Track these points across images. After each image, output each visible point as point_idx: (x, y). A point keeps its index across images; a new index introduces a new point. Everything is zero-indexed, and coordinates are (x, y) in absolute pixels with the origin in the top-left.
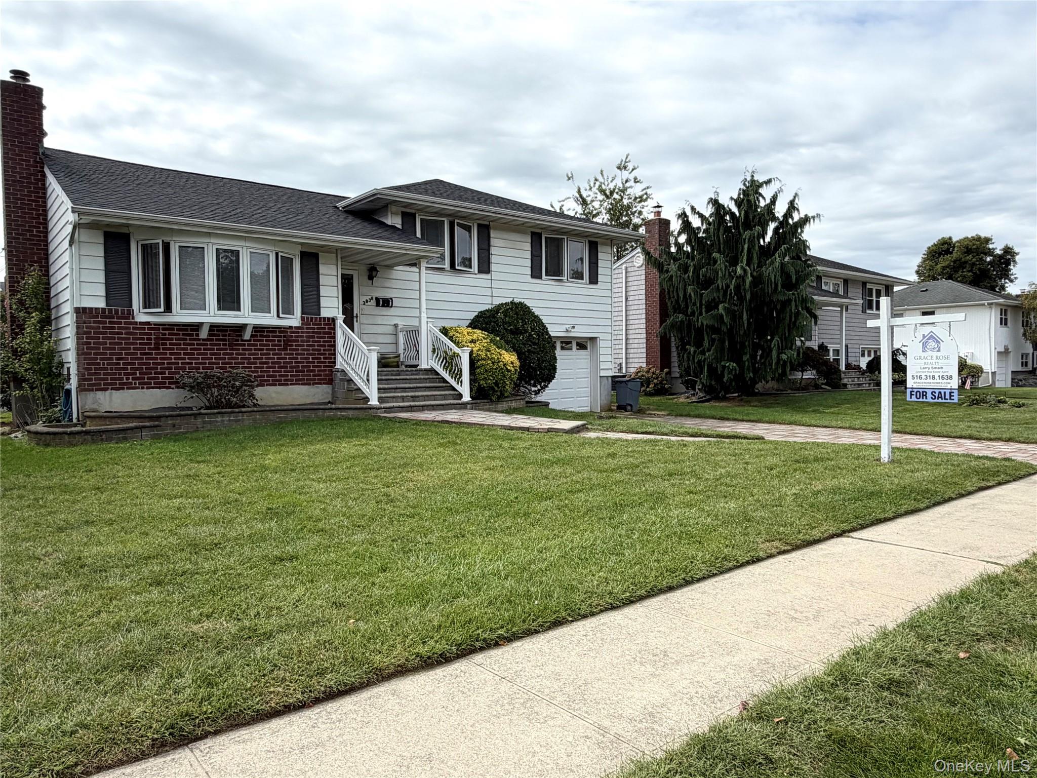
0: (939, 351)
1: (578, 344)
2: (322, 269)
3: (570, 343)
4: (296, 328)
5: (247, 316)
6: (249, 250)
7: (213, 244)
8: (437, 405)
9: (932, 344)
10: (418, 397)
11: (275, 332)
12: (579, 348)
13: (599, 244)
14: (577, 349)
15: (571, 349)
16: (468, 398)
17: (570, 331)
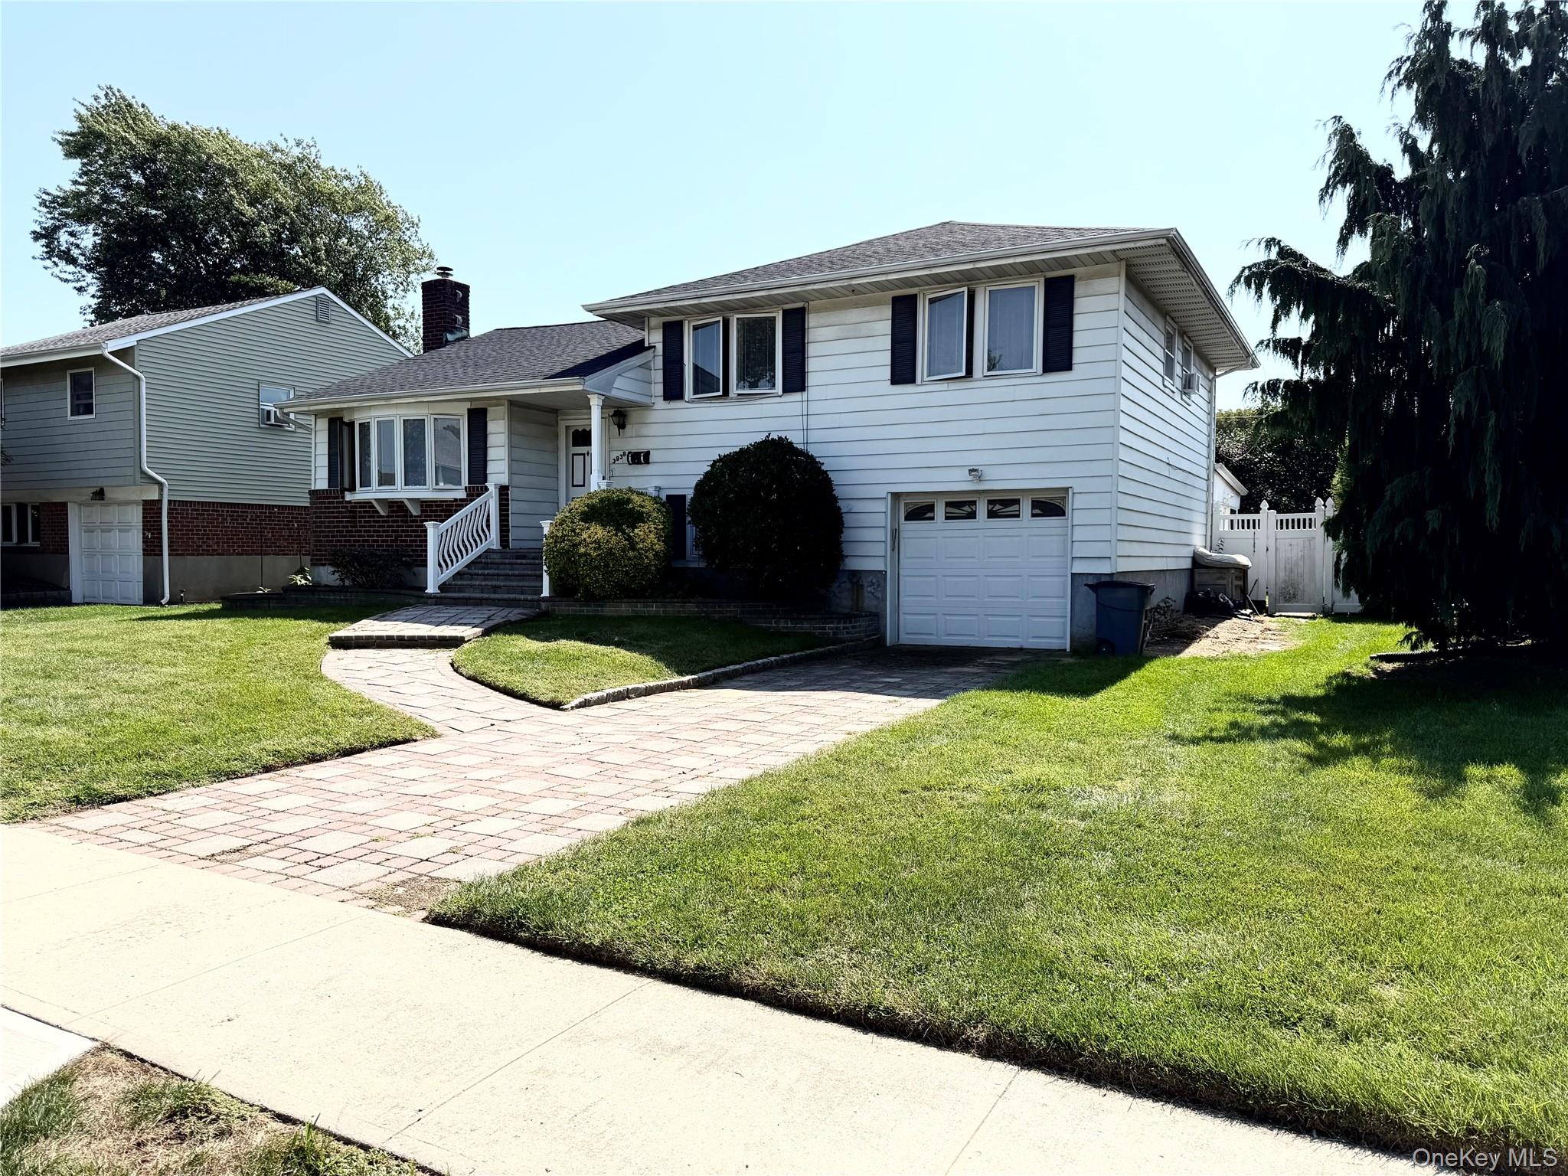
1: (1036, 504)
4: (461, 500)
5: (399, 489)
7: (375, 417)
8: (499, 599)
12: (1040, 512)
13: (1080, 279)
14: (1033, 515)
15: (1018, 516)
16: (546, 593)
17: (980, 479)
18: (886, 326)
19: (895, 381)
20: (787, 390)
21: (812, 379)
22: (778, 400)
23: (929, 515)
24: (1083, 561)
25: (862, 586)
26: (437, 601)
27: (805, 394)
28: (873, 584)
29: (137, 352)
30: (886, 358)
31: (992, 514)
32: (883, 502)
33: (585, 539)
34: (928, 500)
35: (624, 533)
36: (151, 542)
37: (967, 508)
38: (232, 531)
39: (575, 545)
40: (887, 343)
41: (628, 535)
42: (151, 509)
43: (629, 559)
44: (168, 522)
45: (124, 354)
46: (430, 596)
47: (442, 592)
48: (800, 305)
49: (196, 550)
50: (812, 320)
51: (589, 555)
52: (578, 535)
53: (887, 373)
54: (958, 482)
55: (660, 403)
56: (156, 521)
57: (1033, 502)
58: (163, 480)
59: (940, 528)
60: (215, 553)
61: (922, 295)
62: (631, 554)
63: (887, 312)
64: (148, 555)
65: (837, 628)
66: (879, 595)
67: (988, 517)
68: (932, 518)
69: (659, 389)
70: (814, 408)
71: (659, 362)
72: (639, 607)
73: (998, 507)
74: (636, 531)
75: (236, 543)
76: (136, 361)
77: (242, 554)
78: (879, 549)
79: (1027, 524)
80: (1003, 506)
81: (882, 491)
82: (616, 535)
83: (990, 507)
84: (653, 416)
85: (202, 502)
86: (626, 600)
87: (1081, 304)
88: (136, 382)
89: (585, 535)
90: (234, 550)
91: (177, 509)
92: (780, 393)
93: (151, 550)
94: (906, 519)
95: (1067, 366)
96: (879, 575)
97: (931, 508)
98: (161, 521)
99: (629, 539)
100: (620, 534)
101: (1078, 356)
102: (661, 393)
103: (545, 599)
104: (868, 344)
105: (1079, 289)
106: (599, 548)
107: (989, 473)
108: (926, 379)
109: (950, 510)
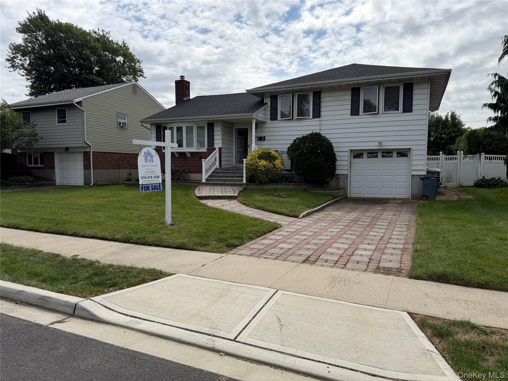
0: (152, 162)
1: (398, 153)
2: (216, 129)
3: (392, 152)
4: (205, 152)
5: (185, 149)
6: (196, 126)
7: (175, 125)
8: (228, 184)
9: (149, 158)
10: (226, 180)
11: (198, 154)
12: (400, 156)
13: (415, 84)
14: (397, 157)
15: (392, 157)
16: (244, 182)
17: (381, 145)
18: (349, 97)
19: (352, 114)
20: (314, 117)
21: (322, 114)
22: (311, 120)
23: (362, 156)
24: (416, 171)
25: (339, 179)
26: (206, 184)
27: (320, 118)
28: (343, 178)
29: (83, 103)
30: (349, 107)
31: (383, 156)
32: (347, 153)
33: (260, 165)
34: (361, 152)
35: (272, 163)
36: (87, 165)
37: (375, 154)
38: (110, 161)
39: (257, 167)
40: (350, 102)
41: (273, 163)
42: (86, 154)
43: (274, 171)
44: (92, 158)
45: (79, 103)
46: (204, 183)
47: (207, 181)
48: (319, 90)
49: (100, 168)
50: (323, 95)
51: (262, 170)
52: (258, 163)
53: (349, 112)
54: (373, 146)
55: (269, 121)
56: (88, 158)
57: (397, 152)
58: (91, 145)
59: (365, 161)
60: (105, 168)
61: (361, 87)
62: (274, 169)
63: (350, 93)
64: (85, 169)
65: (337, 192)
66: (345, 182)
67: (382, 157)
68: (363, 158)
69: (269, 117)
70: (323, 123)
71: (269, 108)
72: (275, 186)
73: (385, 154)
74: (276, 162)
75: (111, 165)
76: (83, 105)
77: (113, 169)
78: (346, 168)
79: (395, 160)
80: (387, 153)
81: (347, 150)
82: (270, 164)
83: (383, 154)
84: (267, 125)
85: (102, 152)
86: (271, 184)
87: (415, 92)
88: (83, 112)
89: (260, 164)
90: (111, 168)
91: (95, 154)
92: (312, 118)
93: (87, 168)
94: (353, 158)
95: (411, 111)
96: (345, 175)
97: (362, 154)
98: (90, 158)
99: (274, 165)
100: (271, 163)
101: (414, 108)
102: (269, 118)
103: (244, 184)
104: (343, 102)
105: (415, 87)
106: (265, 168)
107: (384, 143)
108: (363, 114)
109: (369, 155)
